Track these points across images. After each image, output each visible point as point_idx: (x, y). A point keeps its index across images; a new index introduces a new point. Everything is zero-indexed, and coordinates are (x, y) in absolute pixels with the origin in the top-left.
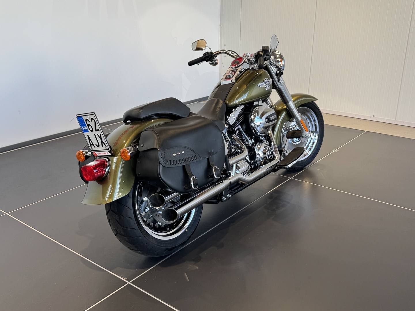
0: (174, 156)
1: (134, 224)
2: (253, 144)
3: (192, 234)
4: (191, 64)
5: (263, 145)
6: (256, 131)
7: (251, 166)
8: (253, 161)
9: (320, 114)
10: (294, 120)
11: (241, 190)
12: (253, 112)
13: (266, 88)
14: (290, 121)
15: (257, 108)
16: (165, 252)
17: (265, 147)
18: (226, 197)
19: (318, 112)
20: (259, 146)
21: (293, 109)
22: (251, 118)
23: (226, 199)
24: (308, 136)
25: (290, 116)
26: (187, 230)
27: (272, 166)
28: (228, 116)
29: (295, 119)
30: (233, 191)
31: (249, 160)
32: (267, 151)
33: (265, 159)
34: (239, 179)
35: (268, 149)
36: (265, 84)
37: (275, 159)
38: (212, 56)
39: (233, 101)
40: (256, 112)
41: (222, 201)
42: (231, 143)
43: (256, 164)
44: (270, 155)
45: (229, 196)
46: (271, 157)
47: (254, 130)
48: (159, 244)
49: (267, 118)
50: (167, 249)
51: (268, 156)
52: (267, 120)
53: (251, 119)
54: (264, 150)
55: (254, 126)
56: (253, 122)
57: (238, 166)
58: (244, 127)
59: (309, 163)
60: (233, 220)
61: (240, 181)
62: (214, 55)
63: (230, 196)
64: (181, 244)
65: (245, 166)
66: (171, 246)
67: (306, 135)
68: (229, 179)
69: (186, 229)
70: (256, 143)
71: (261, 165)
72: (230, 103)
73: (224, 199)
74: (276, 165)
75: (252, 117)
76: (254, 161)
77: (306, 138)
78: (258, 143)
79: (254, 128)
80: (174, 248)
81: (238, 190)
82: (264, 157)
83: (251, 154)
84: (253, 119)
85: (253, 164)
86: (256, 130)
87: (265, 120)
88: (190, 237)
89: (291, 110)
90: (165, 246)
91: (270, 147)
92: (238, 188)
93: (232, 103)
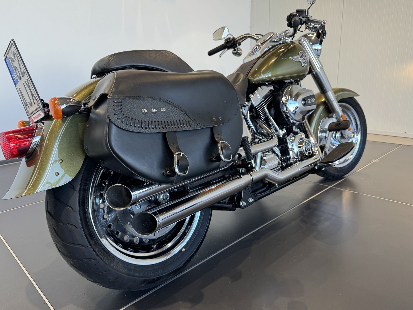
0: (143, 113)
1: (82, 236)
2: (284, 135)
3: (193, 256)
4: (211, 53)
5: (298, 136)
6: (289, 117)
7: (281, 164)
8: (284, 158)
9: (362, 113)
10: (334, 115)
11: (269, 194)
12: (284, 93)
13: (302, 63)
14: (329, 118)
15: (289, 88)
16: (143, 285)
17: (300, 140)
18: (247, 201)
19: (360, 110)
20: (293, 138)
21: (333, 101)
22: (282, 100)
23: (245, 204)
24: (351, 136)
25: (329, 110)
26: (184, 249)
27: (311, 164)
28: (251, 95)
29: (336, 114)
30: (257, 194)
31: (279, 154)
32: (304, 144)
33: (301, 155)
34: (266, 176)
35: (306, 142)
36: (300, 57)
37: (315, 155)
38: (234, 42)
39: (258, 76)
40: (289, 93)
41: (240, 207)
42: (255, 131)
43: (289, 162)
44: (309, 149)
45: (251, 200)
46: (309, 153)
47: (286, 115)
48: (131, 273)
49: (304, 100)
50: (145, 281)
51: (306, 151)
52: (303, 102)
53: (283, 102)
54: (300, 143)
55: (287, 110)
56: (286, 105)
57: (264, 159)
58: (273, 112)
59: (351, 171)
60: (257, 237)
61: (266, 179)
62: (237, 40)
63: (253, 200)
64: (172, 272)
65: (273, 161)
66: (153, 276)
67: (348, 135)
68: (251, 175)
69: (182, 248)
70: (288, 134)
71: (295, 162)
72: (254, 78)
73: (243, 204)
74: (317, 163)
75: (284, 99)
76: (286, 157)
77: (348, 138)
78: (292, 134)
79: (287, 113)
80: (158, 279)
81: (264, 194)
82: (300, 153)
83: (282, 148)
84: (284, 102)
85: (284, 161)
86: (288, 115)
87: (302, 102)
88: (189, 261)
89: (330, 103)
90: (142, 275)
91: (307, 139)
92: (264, 191)
93: (256, 79)
